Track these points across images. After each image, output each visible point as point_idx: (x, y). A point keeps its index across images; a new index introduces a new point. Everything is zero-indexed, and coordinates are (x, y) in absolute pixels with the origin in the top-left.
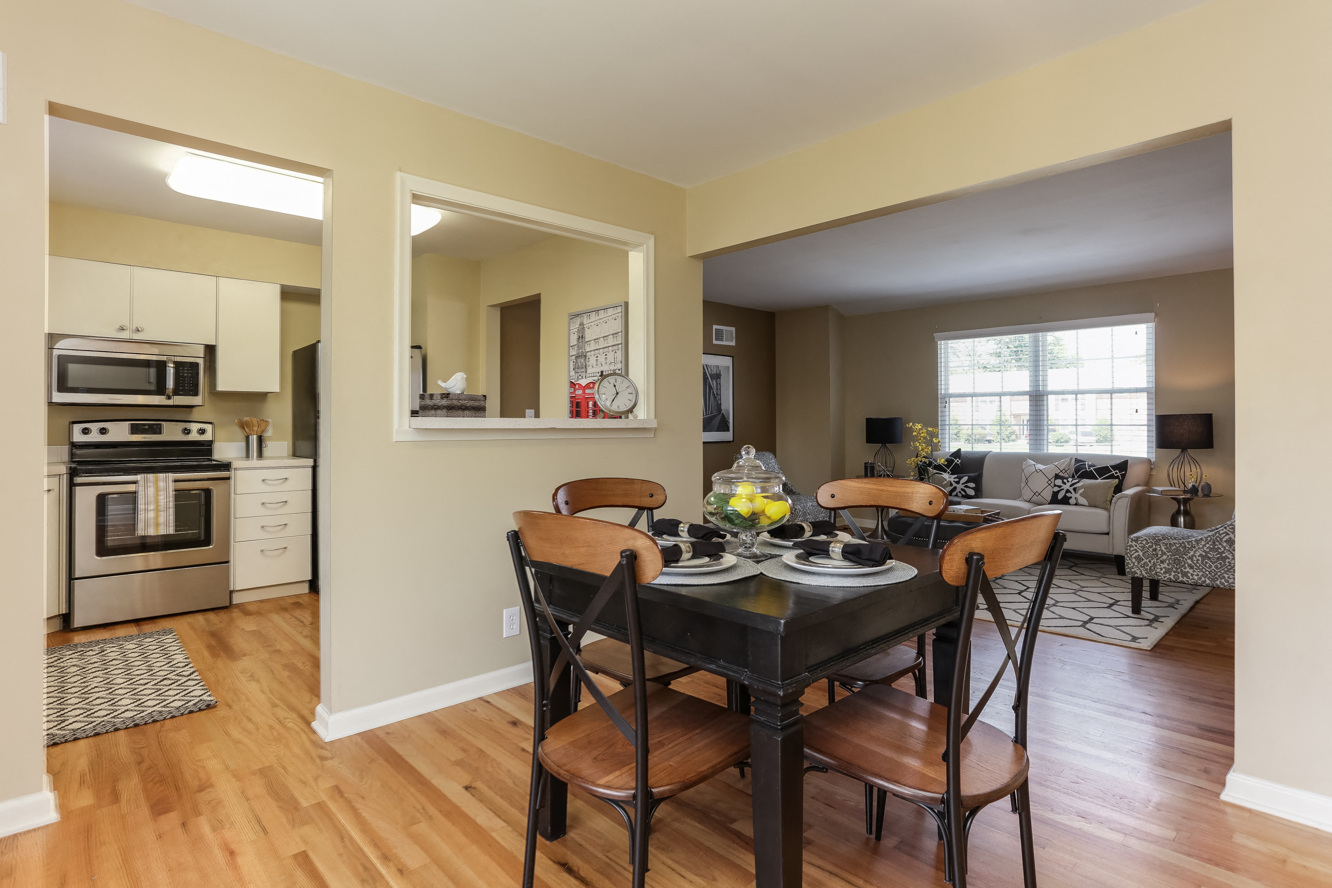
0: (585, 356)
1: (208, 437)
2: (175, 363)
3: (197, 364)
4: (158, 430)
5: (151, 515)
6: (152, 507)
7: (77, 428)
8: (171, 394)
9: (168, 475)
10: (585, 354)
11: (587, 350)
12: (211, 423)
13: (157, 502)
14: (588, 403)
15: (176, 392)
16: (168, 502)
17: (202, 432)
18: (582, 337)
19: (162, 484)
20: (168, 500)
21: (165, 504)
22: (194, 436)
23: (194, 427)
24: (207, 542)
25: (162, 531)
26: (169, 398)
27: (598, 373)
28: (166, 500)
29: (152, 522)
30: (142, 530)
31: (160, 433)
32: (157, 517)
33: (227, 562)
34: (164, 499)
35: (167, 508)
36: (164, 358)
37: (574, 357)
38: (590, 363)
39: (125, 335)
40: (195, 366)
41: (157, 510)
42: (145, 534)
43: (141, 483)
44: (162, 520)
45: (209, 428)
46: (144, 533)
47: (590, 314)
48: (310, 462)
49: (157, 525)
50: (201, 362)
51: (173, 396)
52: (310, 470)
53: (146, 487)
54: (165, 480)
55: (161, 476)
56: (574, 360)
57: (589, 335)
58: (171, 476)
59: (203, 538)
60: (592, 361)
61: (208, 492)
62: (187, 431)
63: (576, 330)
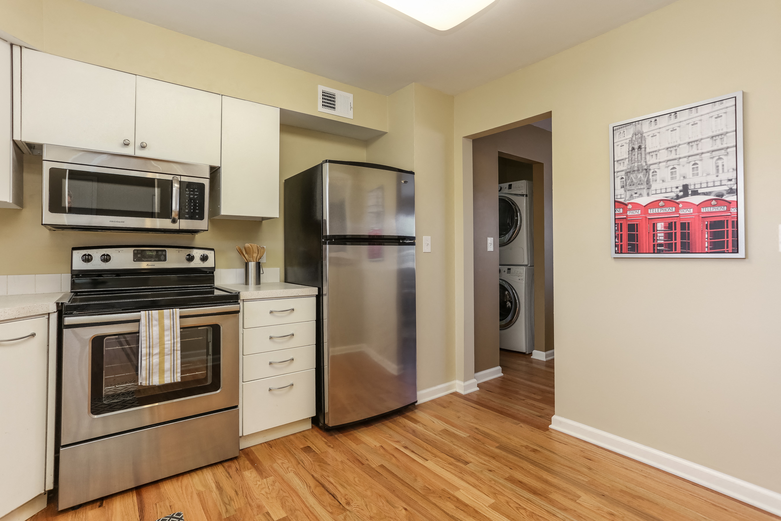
0: (646, 170)
1: (209, 264)
2: (181, 183)
3: (202, 186)
4: (161, 257)
5: (155, 360)
6: (156, 350)
7: (78, 255)
8: (177, 217)
9: (176, 311)
10: (646, 167)
11: (649, 163)
12: (212, 249)
13: (162, 343)
14: (654, 226)
15: (181, 216)
16: (175, 343)
17: (204, 258)
18: (640, 147)
19: (167, 322)
20: (175, 340)
21: (172, 345)
22: (197, 263)
23: (197, 254)
24: (215, 385)
25: (168, 380)
26: (174, 221)
27: (677, 188)
28: (172, 341)
29: (156, 369)
30: (146, 379)
31: (165, 260)
32: (161, 363)
33: (236, 407)
34: (171, 340)
35: (174, 350)
36: (170, 178)
37: (623, 173)
38: (658, 177)
39: (129, 151)
40: (201, 186)
41: (162, 354)
42: (149, 384)
43: (143, 321)
44: (167, 365)
45: (210, 254)
46: (148, 382)
47: (657, 118)
48: (314, 291)
49: (162, 372)
50: (207, 183)
51: (179, 219)
52: (314, 299)
53: (149, 325)
54: (172, 317)
55: (167, 312)
56: (624, 177)
57: (651, 144)
58: (177, 311)
59: (209, 381)
60: (663, 172)
61: (216, 329)
62: (190, 258)
63: (628, 141)
